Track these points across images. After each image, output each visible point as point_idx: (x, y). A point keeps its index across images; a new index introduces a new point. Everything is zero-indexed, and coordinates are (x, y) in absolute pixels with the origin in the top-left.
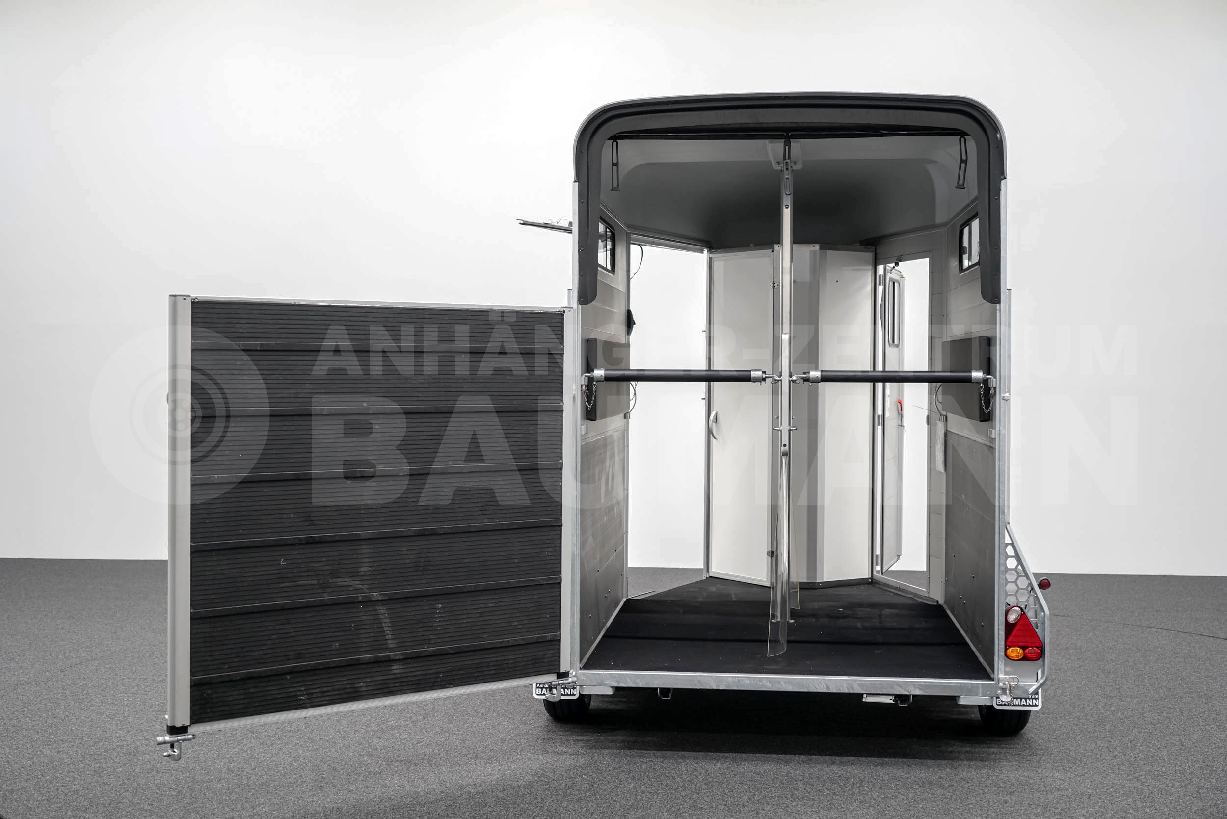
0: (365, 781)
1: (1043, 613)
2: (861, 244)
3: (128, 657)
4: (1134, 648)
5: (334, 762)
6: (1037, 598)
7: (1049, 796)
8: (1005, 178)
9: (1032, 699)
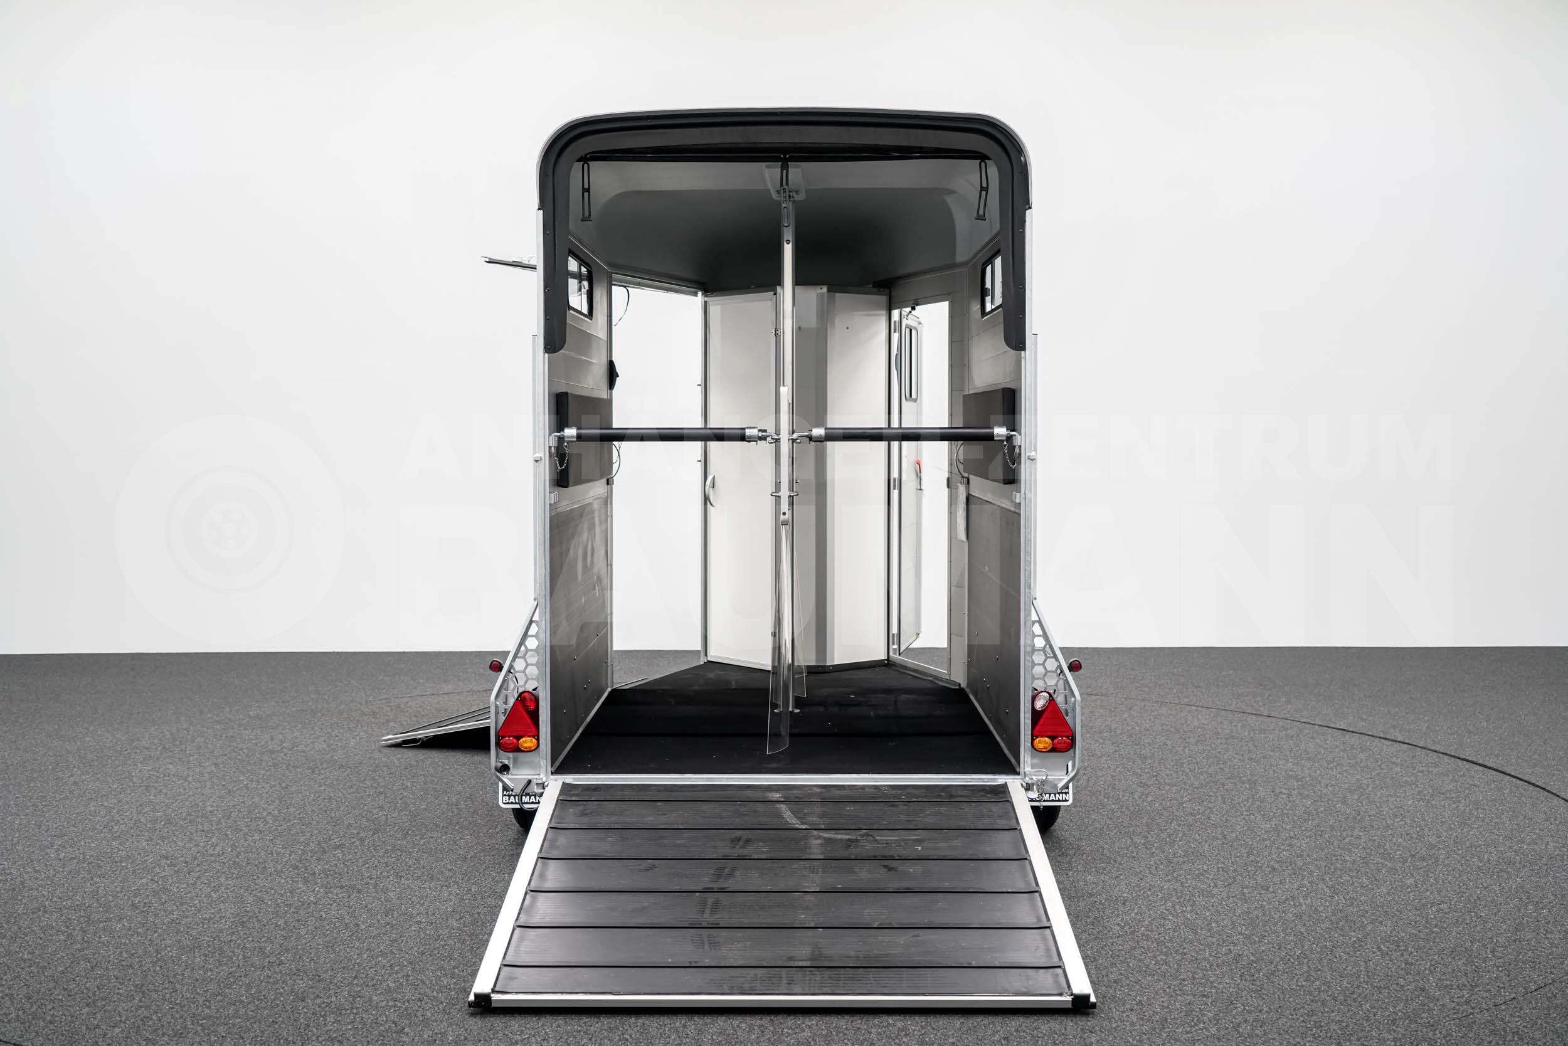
0: (297, 913)
1: (1073, 699)
2: (874, 286)
3: (26, 771)
4: (1172, 729)
5: (261, 891)
6: (1067, 682)
7: (1080, 904)
8: (1030, 208)
9: (1062, 793)
